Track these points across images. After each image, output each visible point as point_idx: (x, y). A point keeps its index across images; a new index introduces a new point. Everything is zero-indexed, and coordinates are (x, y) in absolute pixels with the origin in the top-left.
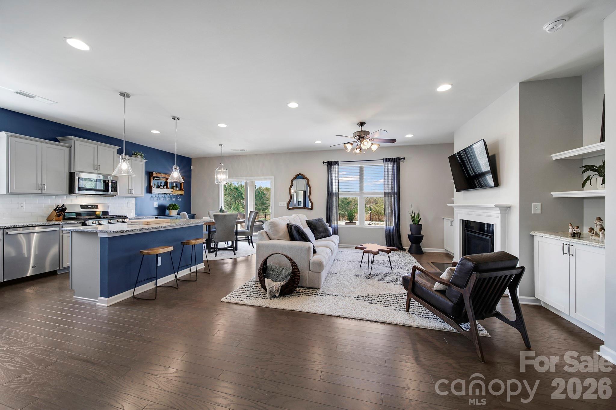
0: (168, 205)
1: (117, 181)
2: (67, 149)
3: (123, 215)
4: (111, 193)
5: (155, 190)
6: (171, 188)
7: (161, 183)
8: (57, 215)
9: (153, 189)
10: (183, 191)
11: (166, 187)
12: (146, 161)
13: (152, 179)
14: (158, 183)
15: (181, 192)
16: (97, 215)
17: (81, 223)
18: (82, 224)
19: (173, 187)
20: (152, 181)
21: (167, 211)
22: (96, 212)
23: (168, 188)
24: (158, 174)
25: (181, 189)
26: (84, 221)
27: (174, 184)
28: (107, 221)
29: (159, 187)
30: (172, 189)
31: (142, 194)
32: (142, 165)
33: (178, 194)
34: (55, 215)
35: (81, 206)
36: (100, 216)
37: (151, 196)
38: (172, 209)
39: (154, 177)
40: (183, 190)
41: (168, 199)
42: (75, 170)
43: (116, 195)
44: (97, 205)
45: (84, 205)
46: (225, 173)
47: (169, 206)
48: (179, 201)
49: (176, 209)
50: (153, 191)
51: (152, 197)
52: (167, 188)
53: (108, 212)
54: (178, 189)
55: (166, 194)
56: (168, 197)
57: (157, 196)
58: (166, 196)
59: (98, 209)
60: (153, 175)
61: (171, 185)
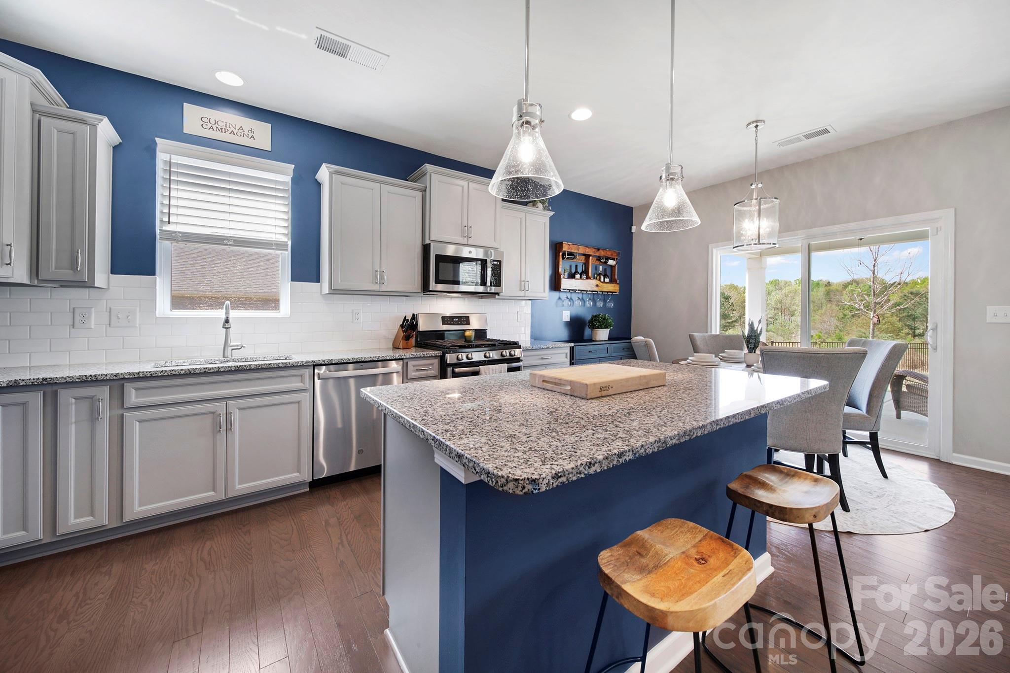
0: (590, 318)
1: (500, 262)
2: (420, 194)
3: (512, 339)
4: (491, 289)
5: (566, 283)
6: (594, 278)
7: (576, 266)
8: (404, 338)
9: (562, 279)
10: (618, 284)
11: (585, 276)
12: (552, 213)
13: (561, 259)
14: (571, 266)
15: (614, 287)
16: (468, 339)
17: (439, 356)
18: (439, 358)
19: (599, 275)
20: (561, 263)
21: (587, 332)
22: (464, 331)
23: (590, 278)
24: (571, 246)
25: (612, 281)
26: (443, 353)
27: (601, 270)
28: (483, 353)
29: (572, 276)
30: (597, 279)
31: (544, 291)
32: (545, 223)
33: (608, 292)
34: (401, 337)
35: (442, 317)
36: (471, 342)
37: (558, 297)
38: (598, 328)
39: (564, 254)
40: (618, 281)
41: (589, 304)
42: (431, 239)
43: (498, 294)
44: (468, 317)
45: (448, 315)
46: (769, 214)
47: (592, 319)
48: (610, 308)
49: (606, 327)
50: (562, 286)
51: (560, 298)
52: (588, 278)
53: (486, 333)
54: (607, 280)
55: (587, 291)
56: (590, 299)
57: (569, 295)
58: (585, 296)
59: (469, 324)
60: (564, 249)
61: (594, 271)
